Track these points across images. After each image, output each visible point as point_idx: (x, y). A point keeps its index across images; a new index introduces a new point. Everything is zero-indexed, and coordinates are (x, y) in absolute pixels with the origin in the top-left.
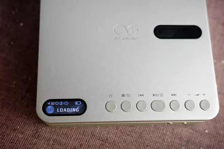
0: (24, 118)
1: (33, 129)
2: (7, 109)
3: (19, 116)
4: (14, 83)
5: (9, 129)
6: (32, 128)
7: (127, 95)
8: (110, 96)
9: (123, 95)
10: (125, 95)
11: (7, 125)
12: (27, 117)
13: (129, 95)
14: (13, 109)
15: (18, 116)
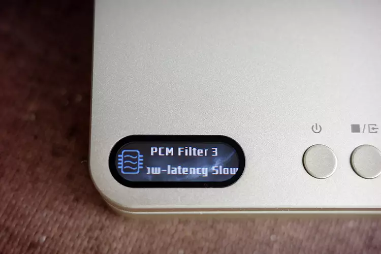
0: (61, 213)
1: (85, 243)
2: (10, 182)
3: (47, 206)
4: (32, 107)
5: (16, 244)
6: (83, 241)
7: (367, 127)
8: (317, 129)
9: (356, 128)
10: (361, 128)
11: (11, 231)
12: (70, 209)
13: (373, 129)
14: (30, 185)
15: (43, 205)
